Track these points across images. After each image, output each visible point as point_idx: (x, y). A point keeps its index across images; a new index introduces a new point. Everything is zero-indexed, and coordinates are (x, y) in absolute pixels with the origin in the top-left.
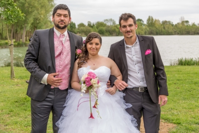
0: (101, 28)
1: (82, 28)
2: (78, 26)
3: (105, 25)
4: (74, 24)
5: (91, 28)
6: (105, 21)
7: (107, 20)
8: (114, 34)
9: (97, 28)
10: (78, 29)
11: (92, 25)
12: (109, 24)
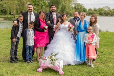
0: (101, 11)
1: (90, 11)
2: (88, 10)
3: (104, 10)
4: (86, 9)
5: (95, 12)
6: (104, 7)
7: (105, 7)
8: (109, 15)
9: (99, 11)
10: (88, 12)
11: (96, 10)
12: (106, 9)
